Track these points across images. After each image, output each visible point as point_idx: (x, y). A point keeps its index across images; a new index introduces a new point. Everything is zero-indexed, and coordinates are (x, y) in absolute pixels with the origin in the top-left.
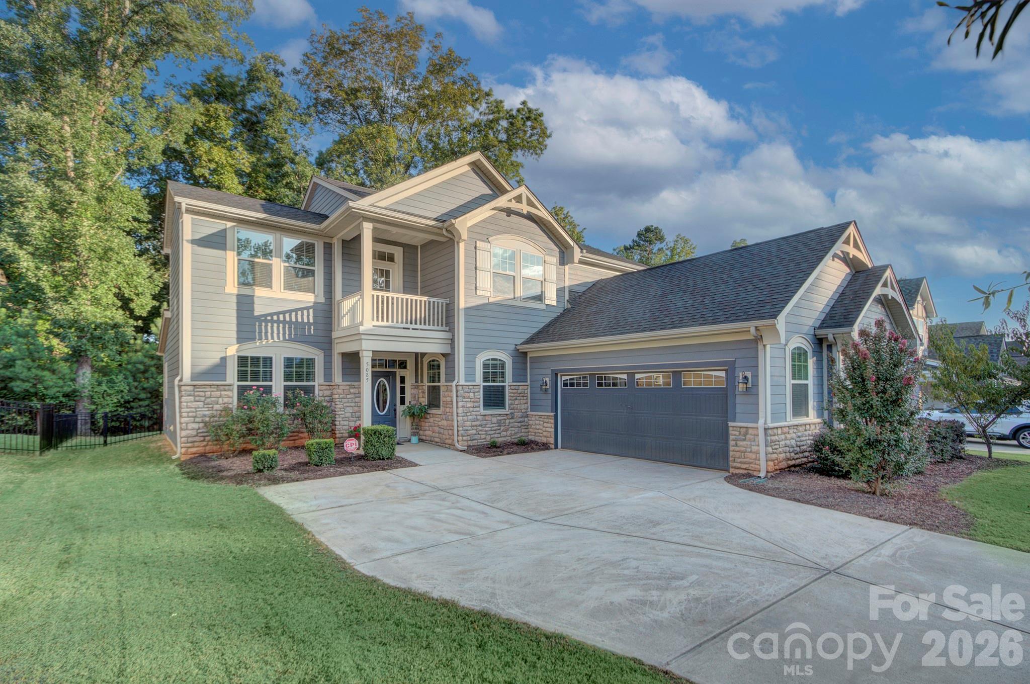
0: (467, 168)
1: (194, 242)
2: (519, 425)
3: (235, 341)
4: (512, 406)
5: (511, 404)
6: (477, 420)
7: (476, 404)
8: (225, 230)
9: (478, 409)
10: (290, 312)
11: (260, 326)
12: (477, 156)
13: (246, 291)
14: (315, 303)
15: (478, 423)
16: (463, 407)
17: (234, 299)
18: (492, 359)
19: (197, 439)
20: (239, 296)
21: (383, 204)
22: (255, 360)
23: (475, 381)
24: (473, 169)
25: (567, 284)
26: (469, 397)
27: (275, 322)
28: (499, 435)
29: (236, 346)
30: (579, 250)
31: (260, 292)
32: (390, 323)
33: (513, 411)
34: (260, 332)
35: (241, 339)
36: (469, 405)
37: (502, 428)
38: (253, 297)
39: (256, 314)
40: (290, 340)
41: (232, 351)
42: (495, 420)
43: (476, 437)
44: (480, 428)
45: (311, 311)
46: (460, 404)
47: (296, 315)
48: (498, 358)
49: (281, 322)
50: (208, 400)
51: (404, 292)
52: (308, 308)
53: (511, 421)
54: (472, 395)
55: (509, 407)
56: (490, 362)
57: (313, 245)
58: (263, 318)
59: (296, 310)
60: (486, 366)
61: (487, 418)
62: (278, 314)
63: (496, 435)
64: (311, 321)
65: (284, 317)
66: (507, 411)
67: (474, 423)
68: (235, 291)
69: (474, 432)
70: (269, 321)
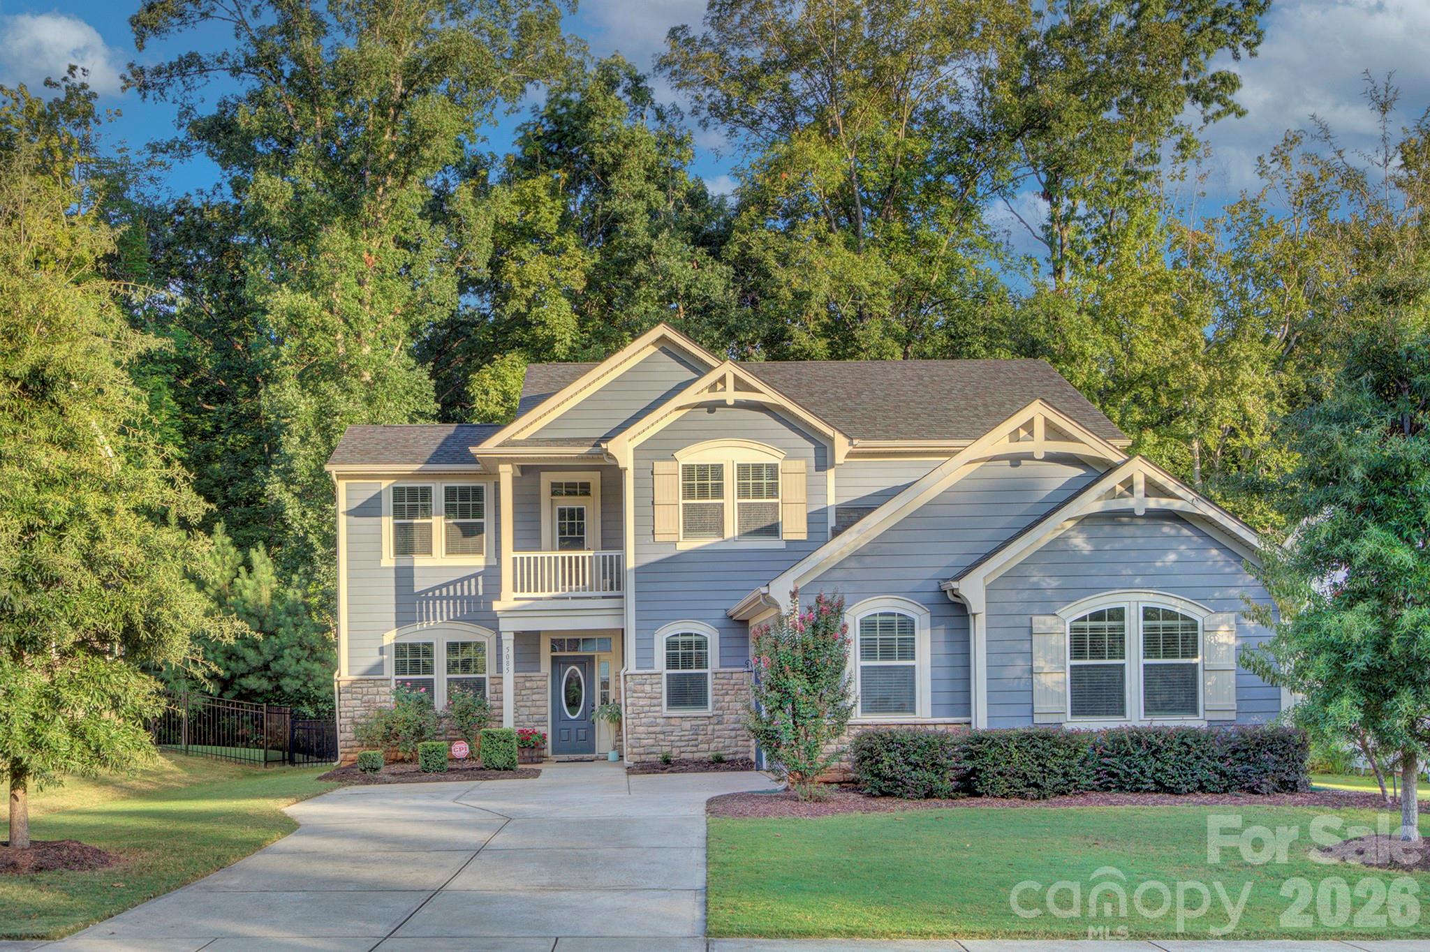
0: (653, 349)
1: (349, 513)
2: (733, 734)
3: (393, 624)
4: (719, 705)
5: (717, 701)
6: (657, 725)
7: (655, 701)
8: (380, 493)
9: (657, 708)
10: (454, 583)
11: (421, 604)
12: (661, 330)
13: (405, 561)
14: (486, 567)
15: (658, 729)
16: (632, 705)
17: (392, 574)
18: (683, 635)
19: (354, 743)
20: (397, 569)
21: (523, 436)
22: (414, 648)
23: (653, 668)
24: (663, 349)
25: (832, 501)
26: (643, 692)
27: (438, 598)
28: (694, 749)
29: (393, 633)
30: (847, 441)
31: (420, 561)
32: (560, 593)
33: (720, 712)
34: (421, 612)
35: (400, 623)
36: (642, 702)
37: (700, 738)
38: (412, 568)
39: (417, 589)
40: (456, 619)
41: (390, 638)
42: (687, 725)
43: (654, 749)
44: (662, 737)
45: (480, 578)
46: (629, 701)
47: (462, 586)
48: (694, 632)
49: (444, 598)
50: (365, 698)
51: (562, 548)
52: (475, 576)
53: (717, 727)
54: (648, 688)
55: (714, 706)
56: (680, 639)
57: (481, 489)
58: (425, 596)
59: (461, 580)
60: (671, 645)
61: (673, 721)
62: (440, 587)
63: (689, 749)
64: (481, 593)
65: (448, 591)
66: (710, 710)
67: (651, 729)
68: (392, 564)
69: (651, 742)
70: (430, 598)
